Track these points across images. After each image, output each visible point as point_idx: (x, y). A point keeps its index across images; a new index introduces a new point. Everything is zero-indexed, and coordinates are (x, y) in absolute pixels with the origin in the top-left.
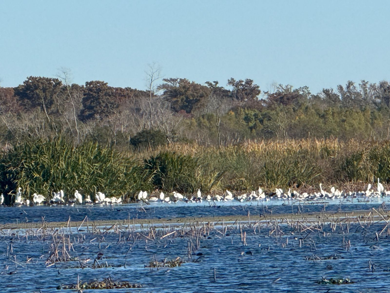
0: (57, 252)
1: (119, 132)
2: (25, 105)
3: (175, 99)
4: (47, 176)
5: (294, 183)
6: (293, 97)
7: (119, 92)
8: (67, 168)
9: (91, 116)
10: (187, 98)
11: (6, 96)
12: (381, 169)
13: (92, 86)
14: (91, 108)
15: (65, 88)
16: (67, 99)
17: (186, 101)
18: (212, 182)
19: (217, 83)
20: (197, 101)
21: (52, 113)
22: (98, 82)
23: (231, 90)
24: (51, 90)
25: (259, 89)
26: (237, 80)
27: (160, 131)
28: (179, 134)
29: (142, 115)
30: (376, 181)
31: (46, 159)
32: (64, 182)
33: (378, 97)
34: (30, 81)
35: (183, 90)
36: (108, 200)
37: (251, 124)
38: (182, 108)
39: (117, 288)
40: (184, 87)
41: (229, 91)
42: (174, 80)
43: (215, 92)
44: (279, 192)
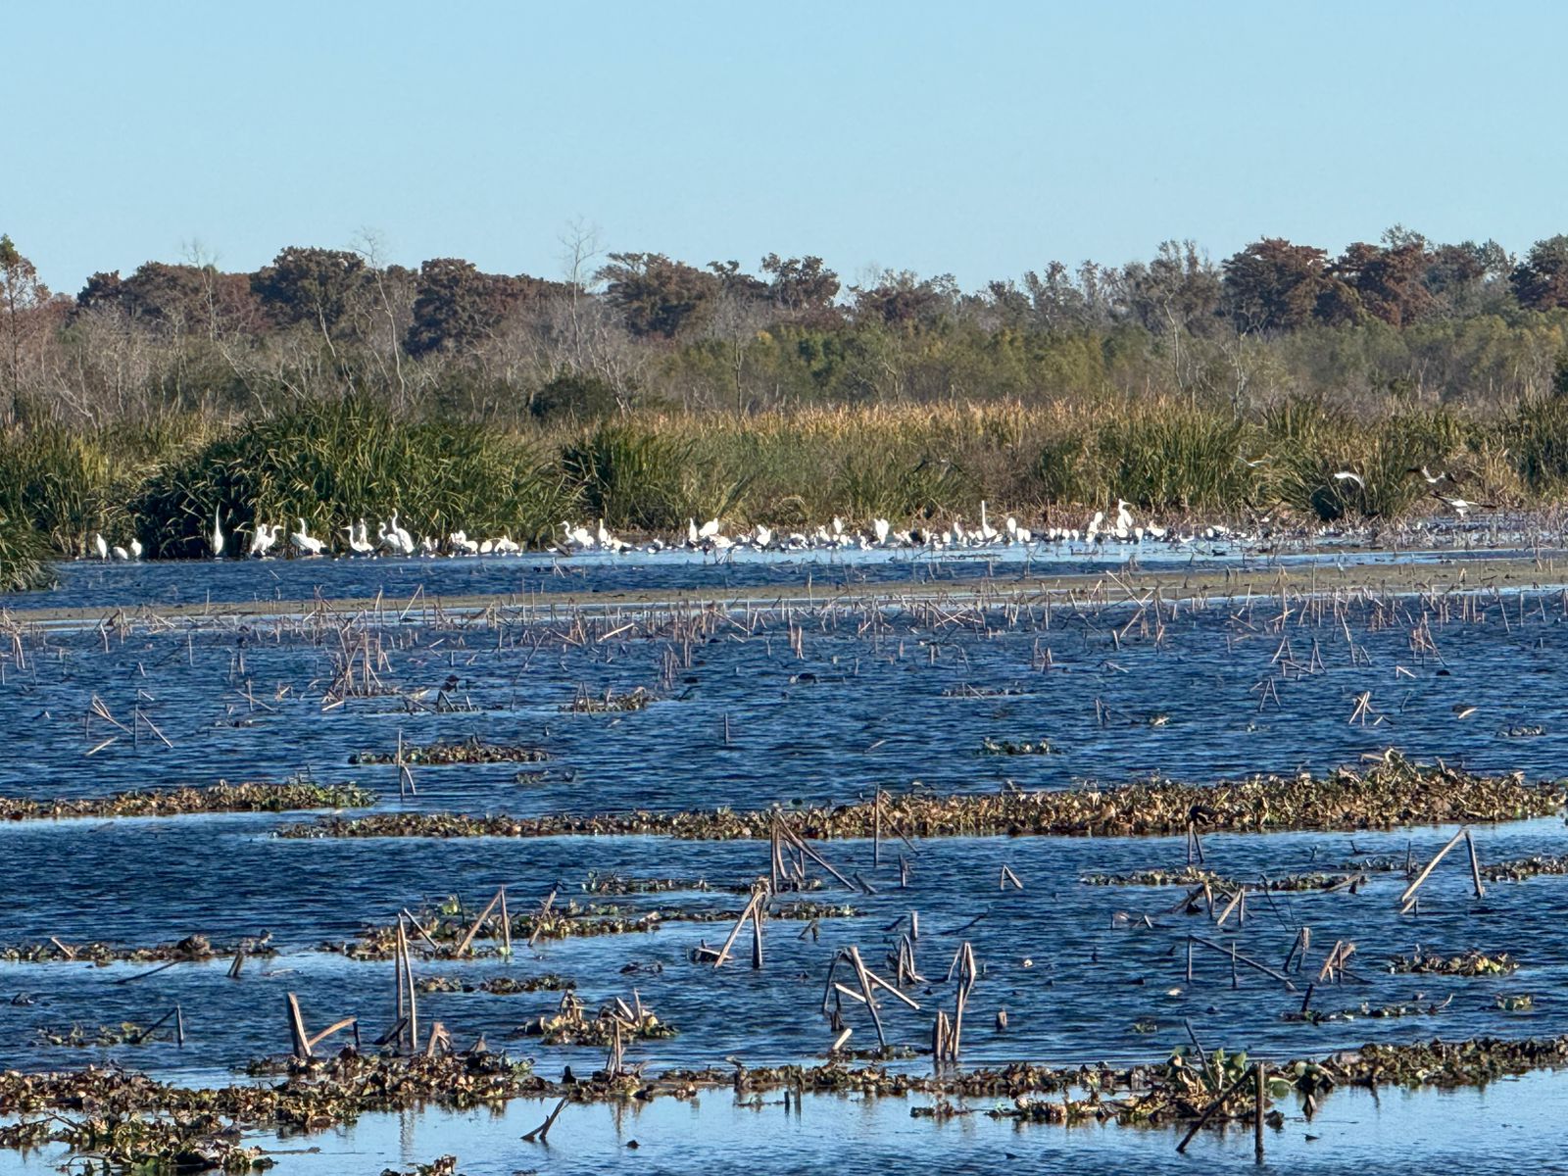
0: (349, 673)
1: (502, 381)
2: (275, 316)
3: (636, 304)
4: (326, 488)
5: (918, 507)
6: (918, 301)
7: (501, 285)
8: (376, 467)
9: (435, 344)
10: (665, 300)
11: (230, 294)
12: (1126, 474)
13: (437, 270)
14: (432, 323)
15: (370, 278)
16: (377, 301)
17: (662, 309)
18: (723, 503)
19: (735, 265)
20: (689, 308)
21: (342, 335)
22: (450, 262)
23: (770, 283)
24: (339, 279)
25: (837, 280)
26: (784, 259)
27: (599, 381)
28: (646, 388)
29: (557, 341)
30: (1114, 504)
31: (323, 448)
32: (369, 505)
33: (1123, 301)
34: (290, 258)
35: (656, 283)
36: (473, 545)
37: (816, 366)
38: (654, 325)
39: (492, 761)
40: (659, 275)
41: (765, 285)
42: (634, 258)
43: (732, 285)
44: (882, 528)
